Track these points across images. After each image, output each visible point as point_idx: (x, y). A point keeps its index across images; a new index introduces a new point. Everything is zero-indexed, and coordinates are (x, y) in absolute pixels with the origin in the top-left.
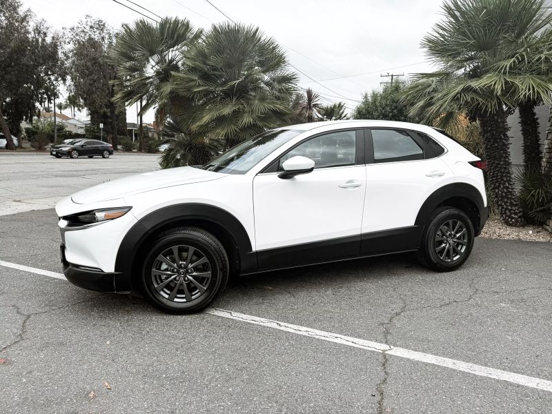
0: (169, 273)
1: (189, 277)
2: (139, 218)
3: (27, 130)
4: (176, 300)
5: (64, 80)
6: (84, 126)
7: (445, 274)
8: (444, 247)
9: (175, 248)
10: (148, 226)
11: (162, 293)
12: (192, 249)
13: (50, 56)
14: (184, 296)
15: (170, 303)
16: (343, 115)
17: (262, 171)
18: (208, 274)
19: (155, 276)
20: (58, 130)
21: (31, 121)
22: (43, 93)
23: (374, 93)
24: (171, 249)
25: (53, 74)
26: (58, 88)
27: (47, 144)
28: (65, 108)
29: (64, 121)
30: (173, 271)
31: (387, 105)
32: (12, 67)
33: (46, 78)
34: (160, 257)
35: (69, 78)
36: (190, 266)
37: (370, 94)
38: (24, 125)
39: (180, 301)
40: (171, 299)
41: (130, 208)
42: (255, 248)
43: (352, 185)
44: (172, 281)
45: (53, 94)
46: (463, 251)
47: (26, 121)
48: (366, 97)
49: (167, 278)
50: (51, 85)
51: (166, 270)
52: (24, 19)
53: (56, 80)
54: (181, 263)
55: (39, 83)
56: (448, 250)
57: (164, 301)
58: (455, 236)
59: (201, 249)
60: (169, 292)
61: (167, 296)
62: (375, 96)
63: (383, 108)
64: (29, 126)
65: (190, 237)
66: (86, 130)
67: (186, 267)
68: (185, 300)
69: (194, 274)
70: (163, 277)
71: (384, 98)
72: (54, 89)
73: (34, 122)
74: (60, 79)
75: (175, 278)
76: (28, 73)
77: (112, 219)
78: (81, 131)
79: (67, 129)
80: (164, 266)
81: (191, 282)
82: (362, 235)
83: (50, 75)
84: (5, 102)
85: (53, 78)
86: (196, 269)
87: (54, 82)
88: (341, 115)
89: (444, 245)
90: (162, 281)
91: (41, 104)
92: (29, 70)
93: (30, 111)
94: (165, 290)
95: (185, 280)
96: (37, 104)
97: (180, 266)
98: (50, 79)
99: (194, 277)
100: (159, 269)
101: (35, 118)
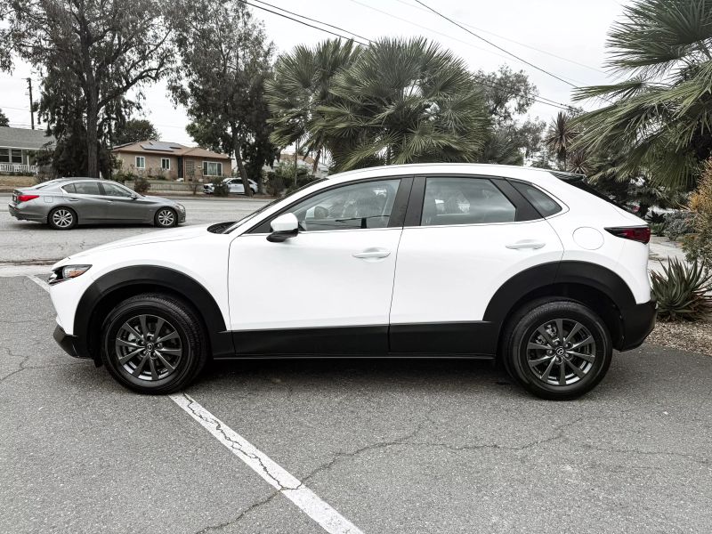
0: (135, 344)
1: (156, 352)
2: (95, 278)
3: (270, 174)
4: (141, 377)
8: (549, 360)
9: (142, 318)
11: (126, 367)
12: (161, 320)
14: (150, 373)
15: (134, 380)
18: (178, 352)
19: (121, 347)
20: (299, 174)
21: (271, 165)
24: (138, 319)
29: (307, 164)
30: (139, 343)
34: (126, 326)
36: (159, 339)
38: (266, 168)
39: (145, 379)
40: (136, 375)
41: (90, 266)
42: (228, 329)
43: (373, 253)
44: (137, 354)
46: (586, 371)
47: (267, 164)
49: (133, 351)
51: (133, 341)
52: (267, 53)
54: (148, 335)
56: (556, 367)
57: (128, 376)
58: (570, 346)
59: (172, 322)
64: (270, 170)
65: (158, 305)
67: (154, 340)
68: (150, 378)
69: (163, 349)
70: (130, 349)
73: (275, 165)
75: (142, 352)
80: (132, 337)
81: (158, 359)
82: (390, 326)
86: (165, 344)
89: (547, 357)
90: (128, 353)
94: (131, 364)
95: (152, 355)
97: (148, 339)
99: (163, 353)
100: (126, 339)
101: (276, 161)
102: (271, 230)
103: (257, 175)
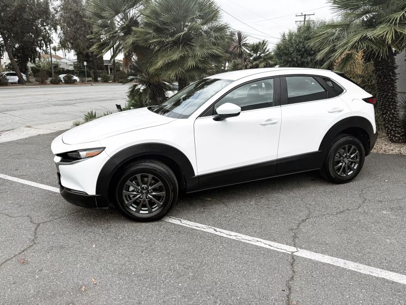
0: (135, 193)
1: (150, 196)
2: (111, 155)
3: (32, 68)
4: (141, 212)
5: (56, 29)
6: (72, 64)
7: (341, 185)
8: (341, 166)
9: (138, 176)
10: (118, 161)
11: (131, 207)
12: (151, 176)
13: (44, 12)
14: (147, 209)
15: (137, 215)
16: (266, 50)
17: (201, 116)
18: (163, 193)
19: (126, 196)
20: (55, 67)
21: (34, 62)
22: (41, 40)
23: (290, 33)
24: (136, 176)
25: (47, 25)
26: (52, 35)
27: (47, 79)
28: (58, 50)
29: (58, 61)
30: (138, 192)
31: (300, 42)
32: (17, 21)
33: (42, 28)
34: (128, 182)
35: (59, 27)
36: (150, 188)
37: (287, 33)
38: (30, 65)
39: (144, 212)
40: (138, 211)
41: (104, 148)
42: (196, 174)
43: (270, 122)
44: (137, 199)
45: (49, 41)
46: (355, 168)
47: (31, 61)
48: (284, 36)
49: (134, 197)
50: (46, 34)
51: (133, 191)
53: (50, 29)
54: (143, 186)
55: (38, 32)
56: (344, 168)
57: (133, 212)
58: (350, 157)
59: (157, 176)
60: (136, 207)
61: (134, 210)
62: (291, 35)
63: (297, 45)
64: (33, 65)
65: (149, 167)
66: (75, 67)
67: (147, 189)
68: (147, 212)
69: (153, 193)
70: (131, 196)
71: (298, 36)
72: (49, 37)
73: (37, 62)
74: (52, 29)
75: (140, 197)
76: (29, 26)
77: (92, 157)
78: (71, 68)
79: (61, 67)
80: (131, 189)
81: (151, 199)
82: (277, 160)
83: (45, 26)
84: (15, 48)
85: (47, 28)
86: (154, 190)
87: (49, 31)
88: (264, 50)
89: (341, 164)
90: (130, 199)
91: (40, 49)
92: (30, 23)
93: (34, 55)
94: (133, 205)
95: (146, 198)
96: (38, 49)
97: (143, 188)
98: (45, 29)
99: (154, 196)
100: (128, 191)
101: (37, 59)
102: (216, 113)
103: (24, 70)
